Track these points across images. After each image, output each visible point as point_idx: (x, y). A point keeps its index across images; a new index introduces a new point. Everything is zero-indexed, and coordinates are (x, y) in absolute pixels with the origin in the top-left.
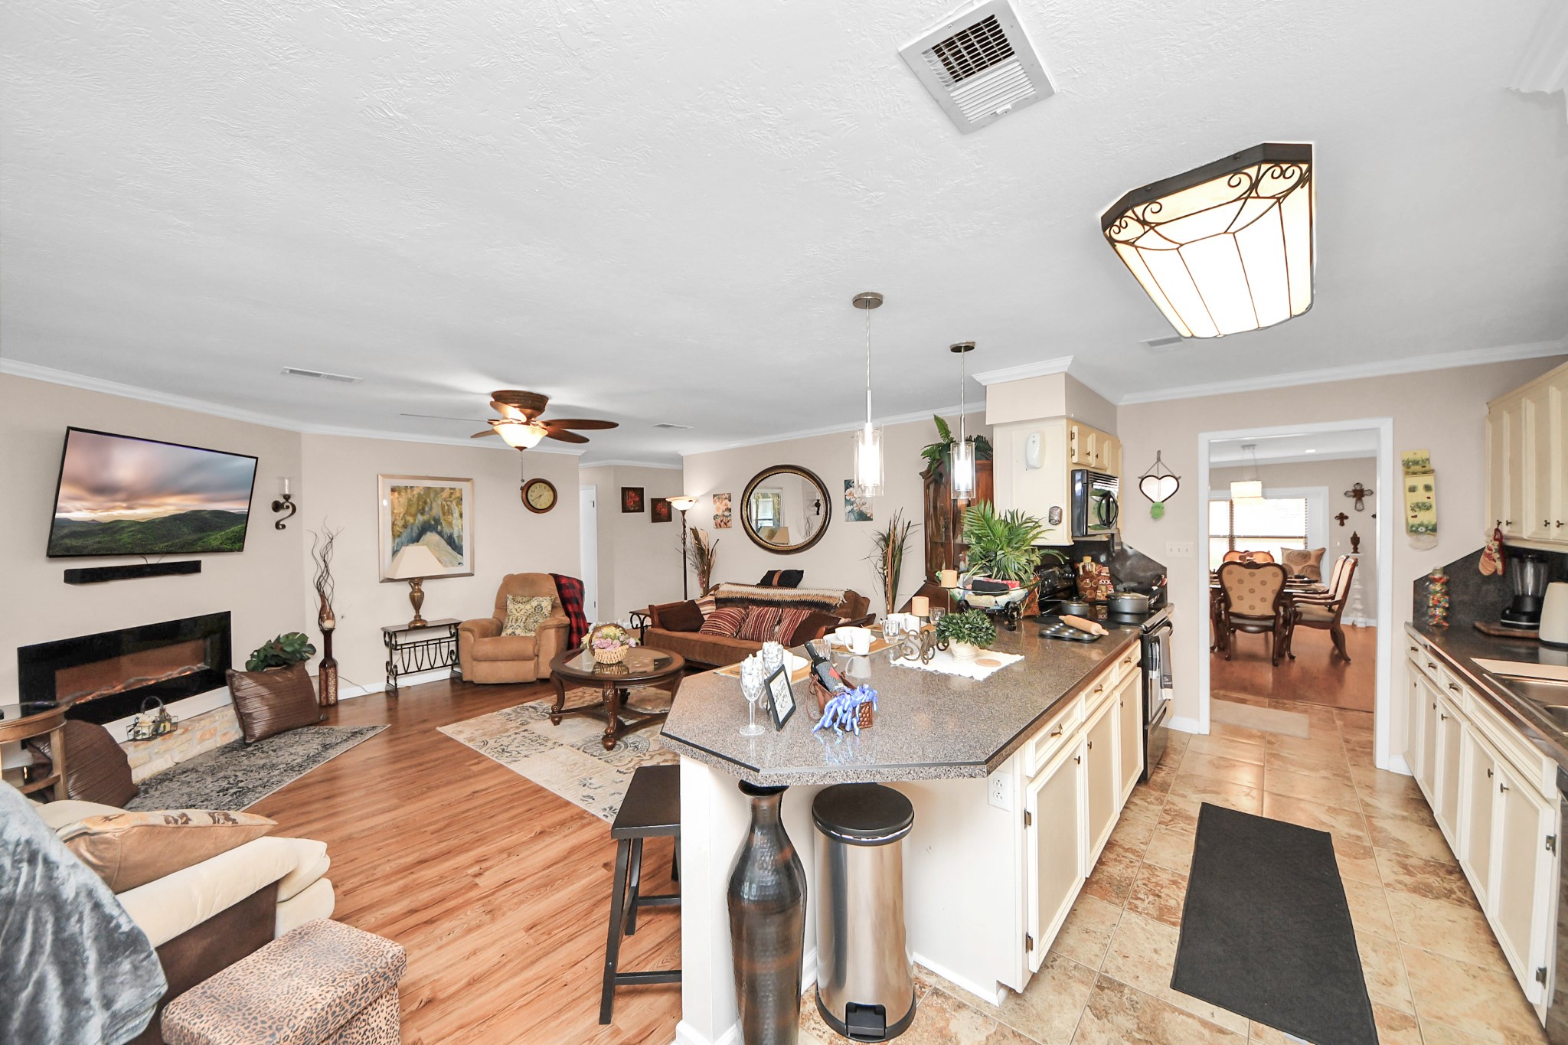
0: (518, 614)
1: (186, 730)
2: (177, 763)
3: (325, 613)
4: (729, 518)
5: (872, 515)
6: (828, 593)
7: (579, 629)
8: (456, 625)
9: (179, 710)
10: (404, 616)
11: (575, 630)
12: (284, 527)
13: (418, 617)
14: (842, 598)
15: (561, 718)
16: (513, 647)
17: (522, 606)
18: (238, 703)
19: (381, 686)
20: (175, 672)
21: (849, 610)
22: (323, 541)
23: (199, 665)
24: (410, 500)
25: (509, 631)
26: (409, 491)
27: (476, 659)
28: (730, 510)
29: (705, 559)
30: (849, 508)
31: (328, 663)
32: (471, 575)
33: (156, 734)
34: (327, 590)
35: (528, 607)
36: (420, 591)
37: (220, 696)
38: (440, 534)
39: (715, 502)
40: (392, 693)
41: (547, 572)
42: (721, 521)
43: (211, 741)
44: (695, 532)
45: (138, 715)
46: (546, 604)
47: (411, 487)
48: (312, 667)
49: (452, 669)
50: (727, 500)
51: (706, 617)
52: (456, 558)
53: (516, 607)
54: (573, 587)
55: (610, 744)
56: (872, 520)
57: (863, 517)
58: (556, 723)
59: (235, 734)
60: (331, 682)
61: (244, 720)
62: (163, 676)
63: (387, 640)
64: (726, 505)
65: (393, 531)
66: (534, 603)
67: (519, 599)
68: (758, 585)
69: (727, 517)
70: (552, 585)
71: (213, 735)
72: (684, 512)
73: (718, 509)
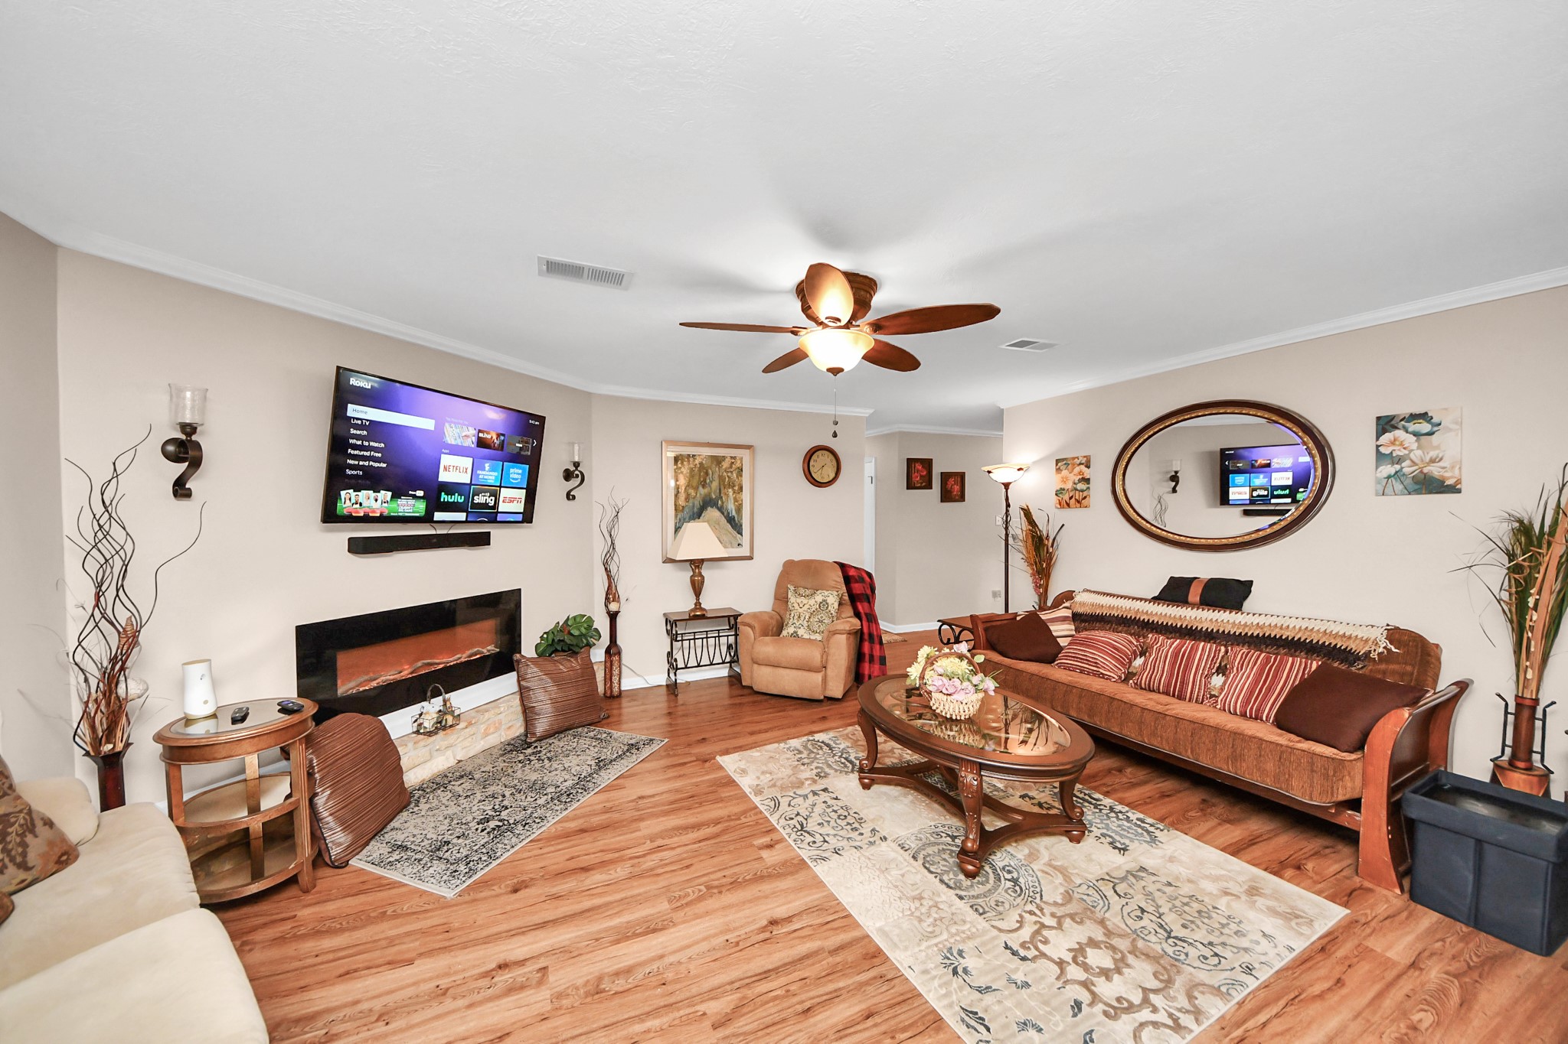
0: (800, 610)
1: (470, 724)
2: (460, 761)
3: (611, 595)
4: (1085, 494)
5: (1459, 482)
6: (1349, 631)
7: (871, 635)
8: (736, 617)
9: (464, 699)
10: (683, 603)
11: (866, 637)
12: (574, 497)
13: (698, 604)
14: (1383, 643)
15: (873, 781)
16: (796, 652)
17: (805, 601)
18: (523, 692)
19: (661, 679)
20: (464, 655)
21: (1409, 668)
22: (611, 514)
23: (489, 648)
24: (692, 470)
25: (791, 630)
26: (691, 459)
27: (755, 662)
28: (1087, 481)
29: (1044, 553)
30: (1390, 469)
31: (613, 650)
32: (751, 558)
33: (441, 726)
34: (613, 569)
35: (812, 602)
36: (700, 575)
37: (506, 683)
38: (720, 509)
39: (1058, 470)
40: (672, 688)
41: (831, 561)
42: (1071, 498)
43: (495, 735)
44: (1027, 513)
45: (424, 704)
46: (833, 600)
47: (694, 456)
48: (598, 655)
49: (731, 666)
50: (1082, 467)
51: (1063, 642)
52: (735, 538)
53: (799, 600)
54: (862, 580)
55: (970, 867)
56: (1459, 491)
57: (1429, 485)
58: (866, 787)
59: (519, 729)
60: (616, 672)
61: (528, 713)
62: (451, 659)
63: (669, 628)
64: (1081, 473)
65: (675, 505)
66: (819, 598)
67: (802, 591)
68: (1155, 599)
69: (1082, 491)
70: (838, 576)
71: (497, 729)
72: (1007, 486)
73: (1064, 480)
